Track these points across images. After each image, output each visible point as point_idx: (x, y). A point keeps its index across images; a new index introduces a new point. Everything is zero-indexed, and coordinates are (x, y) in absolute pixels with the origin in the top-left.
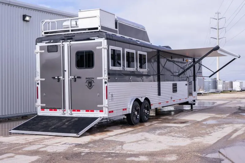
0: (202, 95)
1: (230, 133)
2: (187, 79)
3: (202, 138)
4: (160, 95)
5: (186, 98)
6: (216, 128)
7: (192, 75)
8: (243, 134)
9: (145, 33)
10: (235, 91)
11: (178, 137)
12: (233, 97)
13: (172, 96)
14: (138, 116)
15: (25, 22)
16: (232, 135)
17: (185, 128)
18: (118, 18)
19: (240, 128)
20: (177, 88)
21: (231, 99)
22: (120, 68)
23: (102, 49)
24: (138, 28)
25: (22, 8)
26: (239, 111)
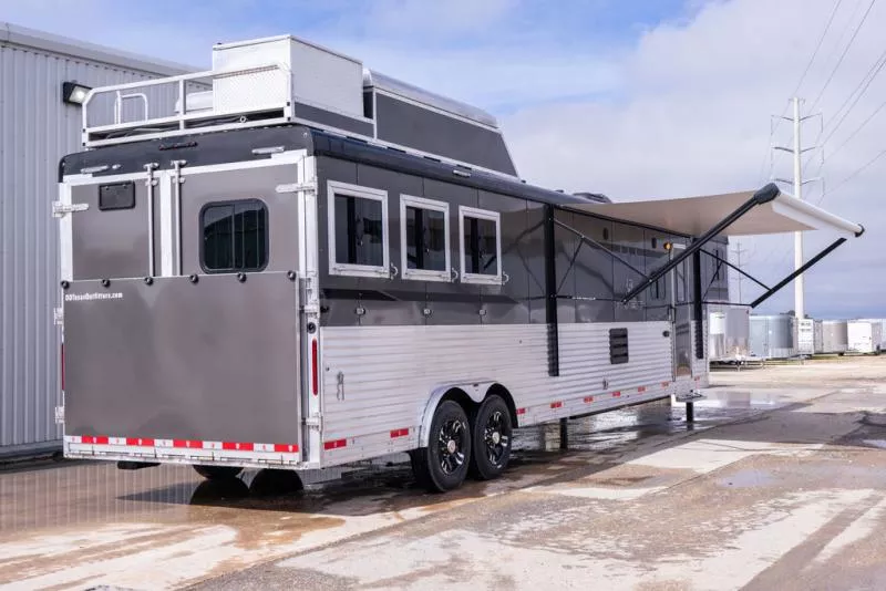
0: (742, 369)
1: (816, 534)
2: (668, 311)
3: (694, 563)
4: (558, 375)
5: (666, 384)
6: (763, 506)
7: (690, 298)
8: (868, 539)
9: (496, 140)
10: (854, 354)
11: (595, 554)
12: (845, 374)
13: (609, 378)
14: (462, 456)
15: (72, 109)
16: (822, 547)
17: (638, 505)
18: (374, 74)
19: (860, 508)
20: (630, 348)
21: (836, 384)
22: (381, 269)
23: (296, 192)
24: (465, 120)
25: (61, 57)
26: (862, 431)
